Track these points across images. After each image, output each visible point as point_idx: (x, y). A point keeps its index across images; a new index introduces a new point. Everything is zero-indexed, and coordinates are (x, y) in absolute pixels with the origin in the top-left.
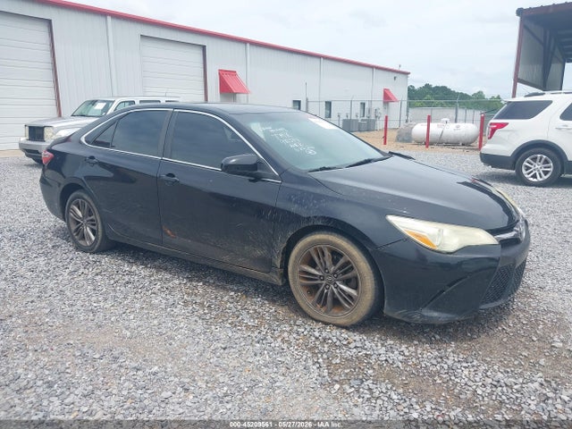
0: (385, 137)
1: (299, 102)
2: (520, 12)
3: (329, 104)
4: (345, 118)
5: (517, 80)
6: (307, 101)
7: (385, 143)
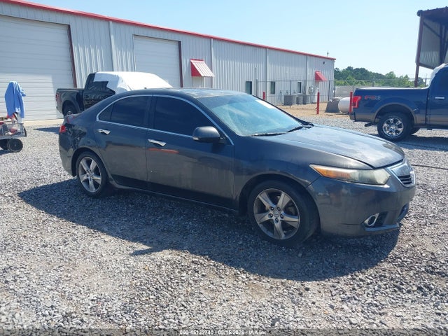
0: (318, 108)
1: (251, 82)
2: (420, 13)
3: (273, 84)
4: (286, 94)
5: (419, 64)
6: (257, 82)
7: (318, 113)
